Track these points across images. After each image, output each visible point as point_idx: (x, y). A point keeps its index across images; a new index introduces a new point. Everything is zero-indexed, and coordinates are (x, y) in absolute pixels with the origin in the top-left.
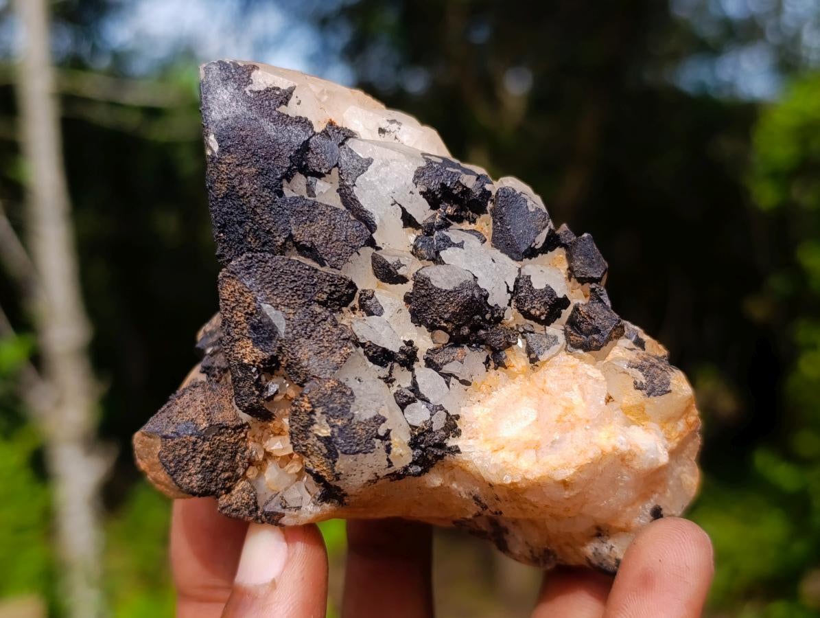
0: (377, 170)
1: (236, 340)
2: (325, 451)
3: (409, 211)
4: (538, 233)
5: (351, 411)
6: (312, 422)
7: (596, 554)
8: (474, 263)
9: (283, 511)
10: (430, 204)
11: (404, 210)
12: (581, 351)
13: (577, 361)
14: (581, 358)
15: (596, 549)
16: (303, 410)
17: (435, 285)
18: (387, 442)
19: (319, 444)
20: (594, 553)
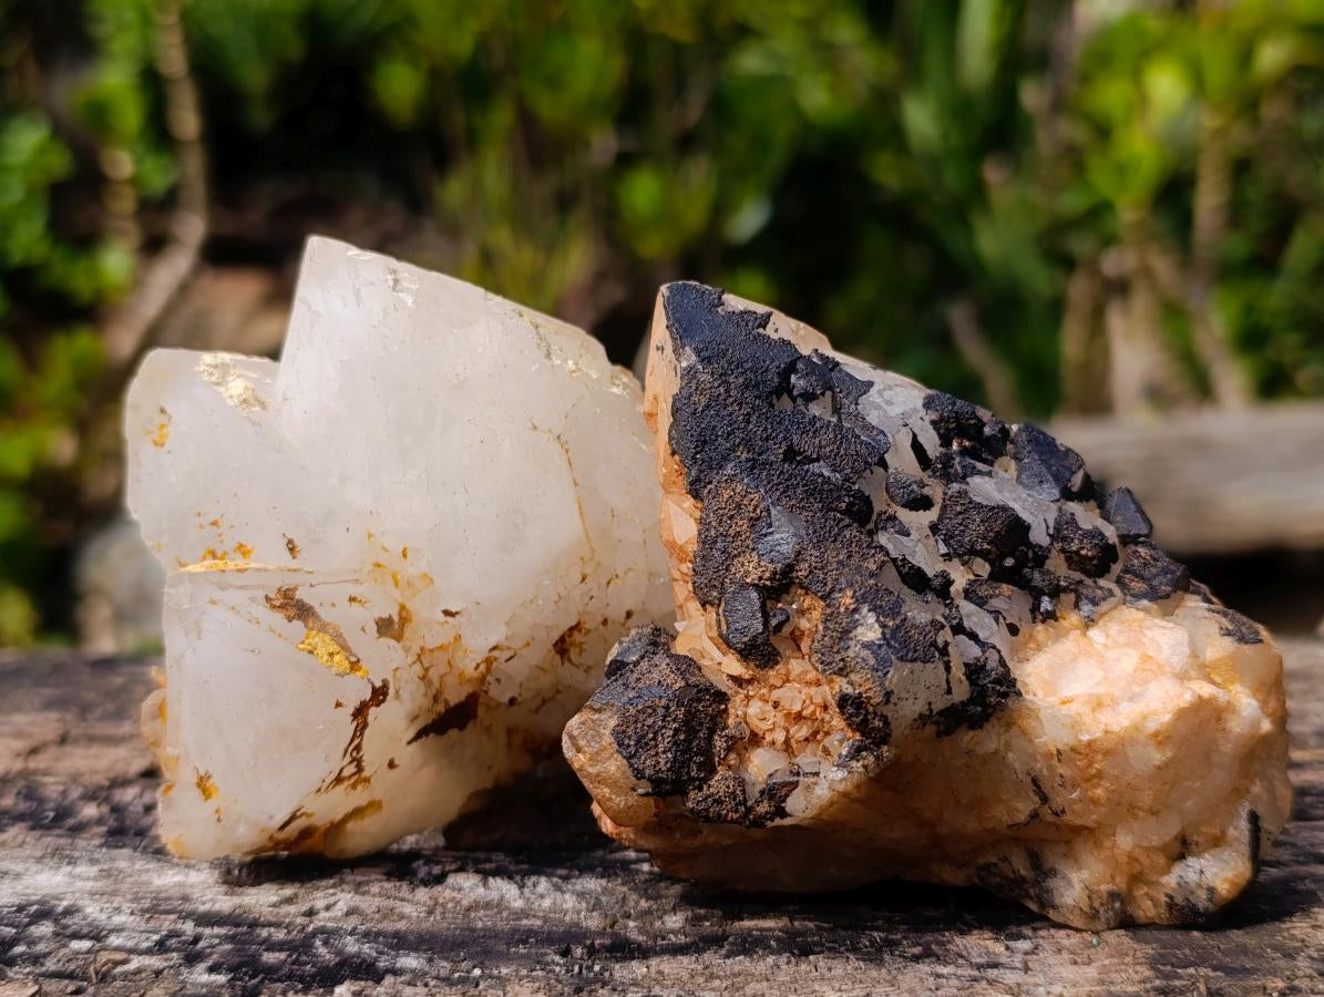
0: (880, 393)
1: (735, 556)
2: (872, 662)
3: (920, 439)
4: (1074, 473)
5: (902, 611)
6: (856, 624)
7: (1182, 883)
8: (1007, 494)
9: (795, 778)
10: (940, 439)
11: (915, 436)
12: (1145, 602)
13: (1141, 615)
14: (1145, 610)
15: (1181, 877)
16: (842, 610)
17: (975, 499)
18: (946, 659)
19: (865, 653)
20: (1179, 884)
